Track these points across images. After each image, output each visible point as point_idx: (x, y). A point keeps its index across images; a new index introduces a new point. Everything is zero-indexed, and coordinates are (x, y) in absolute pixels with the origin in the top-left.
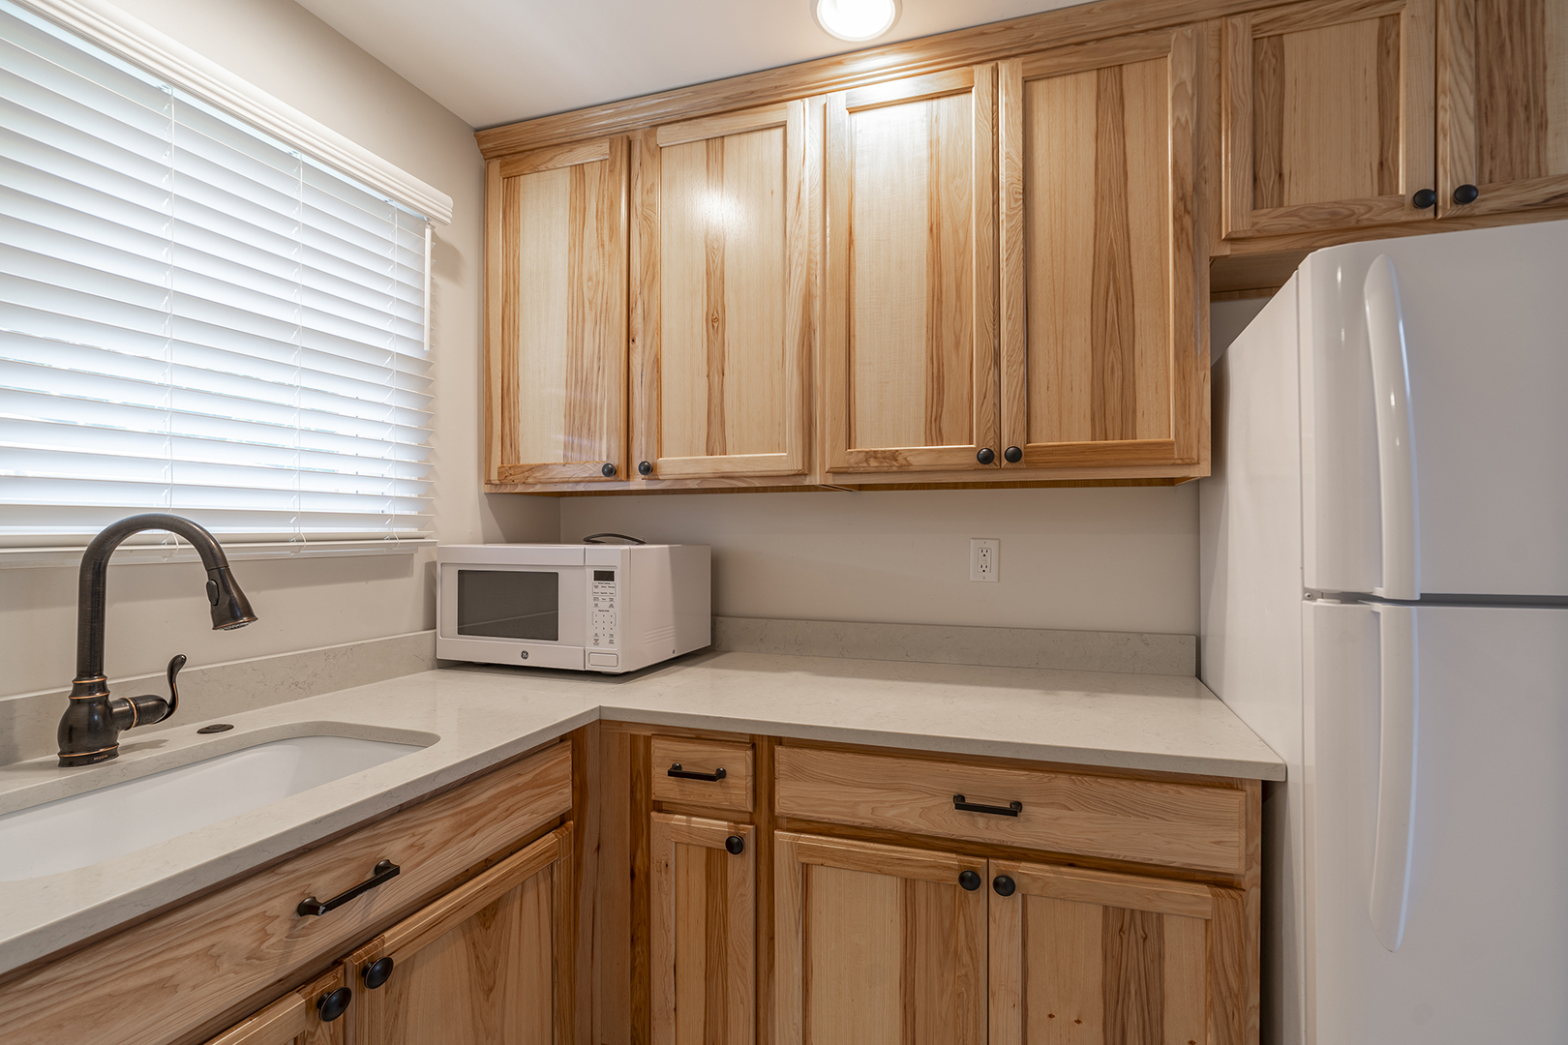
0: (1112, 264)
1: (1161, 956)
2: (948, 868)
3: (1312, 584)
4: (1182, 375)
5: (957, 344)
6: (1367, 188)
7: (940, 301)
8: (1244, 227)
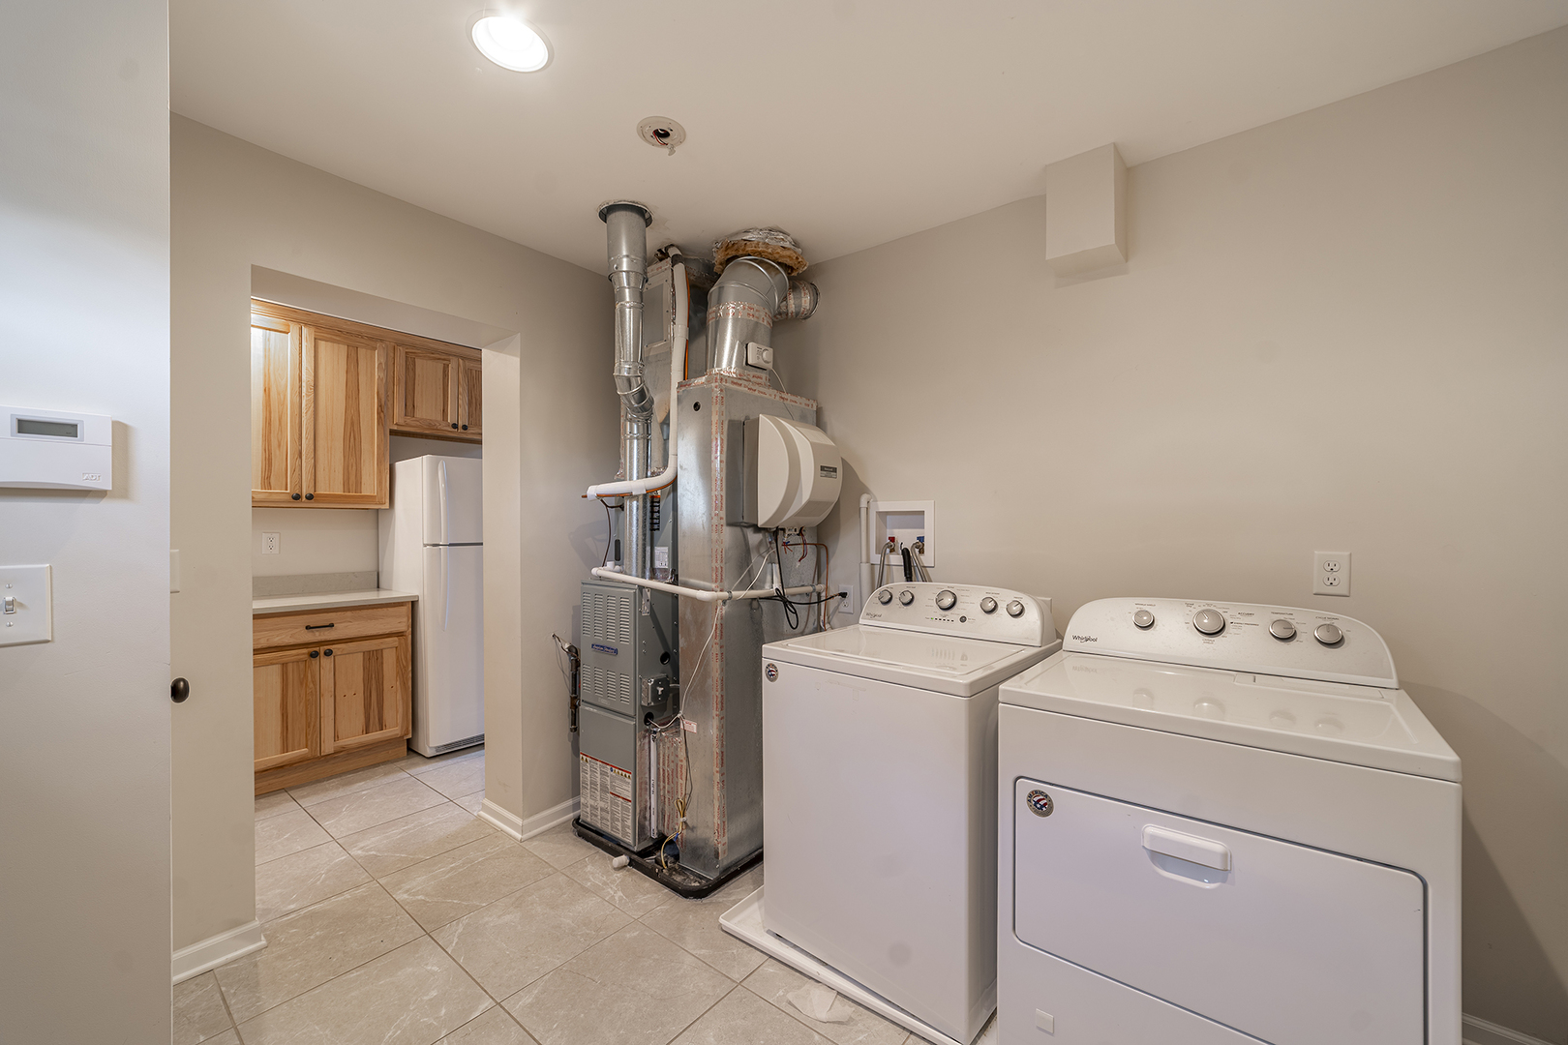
0: (352, 424)
1: (382, 663)
2: (304, 654)
3: (425, 542)
4: (380, 472)
5: (279, 446)
6: (440, 418)
7: (270, 424)
8: (402, 422)
